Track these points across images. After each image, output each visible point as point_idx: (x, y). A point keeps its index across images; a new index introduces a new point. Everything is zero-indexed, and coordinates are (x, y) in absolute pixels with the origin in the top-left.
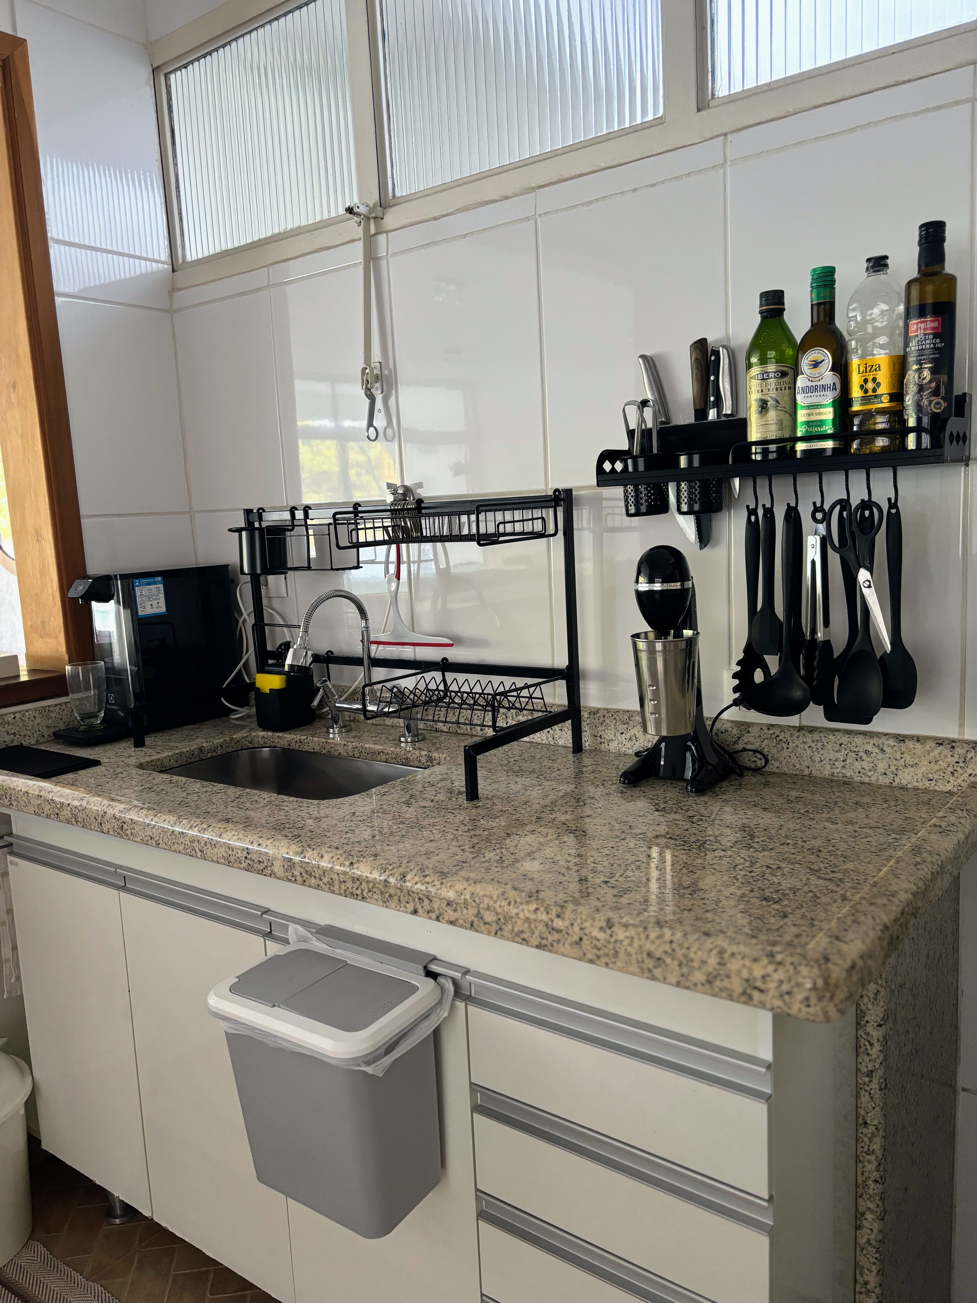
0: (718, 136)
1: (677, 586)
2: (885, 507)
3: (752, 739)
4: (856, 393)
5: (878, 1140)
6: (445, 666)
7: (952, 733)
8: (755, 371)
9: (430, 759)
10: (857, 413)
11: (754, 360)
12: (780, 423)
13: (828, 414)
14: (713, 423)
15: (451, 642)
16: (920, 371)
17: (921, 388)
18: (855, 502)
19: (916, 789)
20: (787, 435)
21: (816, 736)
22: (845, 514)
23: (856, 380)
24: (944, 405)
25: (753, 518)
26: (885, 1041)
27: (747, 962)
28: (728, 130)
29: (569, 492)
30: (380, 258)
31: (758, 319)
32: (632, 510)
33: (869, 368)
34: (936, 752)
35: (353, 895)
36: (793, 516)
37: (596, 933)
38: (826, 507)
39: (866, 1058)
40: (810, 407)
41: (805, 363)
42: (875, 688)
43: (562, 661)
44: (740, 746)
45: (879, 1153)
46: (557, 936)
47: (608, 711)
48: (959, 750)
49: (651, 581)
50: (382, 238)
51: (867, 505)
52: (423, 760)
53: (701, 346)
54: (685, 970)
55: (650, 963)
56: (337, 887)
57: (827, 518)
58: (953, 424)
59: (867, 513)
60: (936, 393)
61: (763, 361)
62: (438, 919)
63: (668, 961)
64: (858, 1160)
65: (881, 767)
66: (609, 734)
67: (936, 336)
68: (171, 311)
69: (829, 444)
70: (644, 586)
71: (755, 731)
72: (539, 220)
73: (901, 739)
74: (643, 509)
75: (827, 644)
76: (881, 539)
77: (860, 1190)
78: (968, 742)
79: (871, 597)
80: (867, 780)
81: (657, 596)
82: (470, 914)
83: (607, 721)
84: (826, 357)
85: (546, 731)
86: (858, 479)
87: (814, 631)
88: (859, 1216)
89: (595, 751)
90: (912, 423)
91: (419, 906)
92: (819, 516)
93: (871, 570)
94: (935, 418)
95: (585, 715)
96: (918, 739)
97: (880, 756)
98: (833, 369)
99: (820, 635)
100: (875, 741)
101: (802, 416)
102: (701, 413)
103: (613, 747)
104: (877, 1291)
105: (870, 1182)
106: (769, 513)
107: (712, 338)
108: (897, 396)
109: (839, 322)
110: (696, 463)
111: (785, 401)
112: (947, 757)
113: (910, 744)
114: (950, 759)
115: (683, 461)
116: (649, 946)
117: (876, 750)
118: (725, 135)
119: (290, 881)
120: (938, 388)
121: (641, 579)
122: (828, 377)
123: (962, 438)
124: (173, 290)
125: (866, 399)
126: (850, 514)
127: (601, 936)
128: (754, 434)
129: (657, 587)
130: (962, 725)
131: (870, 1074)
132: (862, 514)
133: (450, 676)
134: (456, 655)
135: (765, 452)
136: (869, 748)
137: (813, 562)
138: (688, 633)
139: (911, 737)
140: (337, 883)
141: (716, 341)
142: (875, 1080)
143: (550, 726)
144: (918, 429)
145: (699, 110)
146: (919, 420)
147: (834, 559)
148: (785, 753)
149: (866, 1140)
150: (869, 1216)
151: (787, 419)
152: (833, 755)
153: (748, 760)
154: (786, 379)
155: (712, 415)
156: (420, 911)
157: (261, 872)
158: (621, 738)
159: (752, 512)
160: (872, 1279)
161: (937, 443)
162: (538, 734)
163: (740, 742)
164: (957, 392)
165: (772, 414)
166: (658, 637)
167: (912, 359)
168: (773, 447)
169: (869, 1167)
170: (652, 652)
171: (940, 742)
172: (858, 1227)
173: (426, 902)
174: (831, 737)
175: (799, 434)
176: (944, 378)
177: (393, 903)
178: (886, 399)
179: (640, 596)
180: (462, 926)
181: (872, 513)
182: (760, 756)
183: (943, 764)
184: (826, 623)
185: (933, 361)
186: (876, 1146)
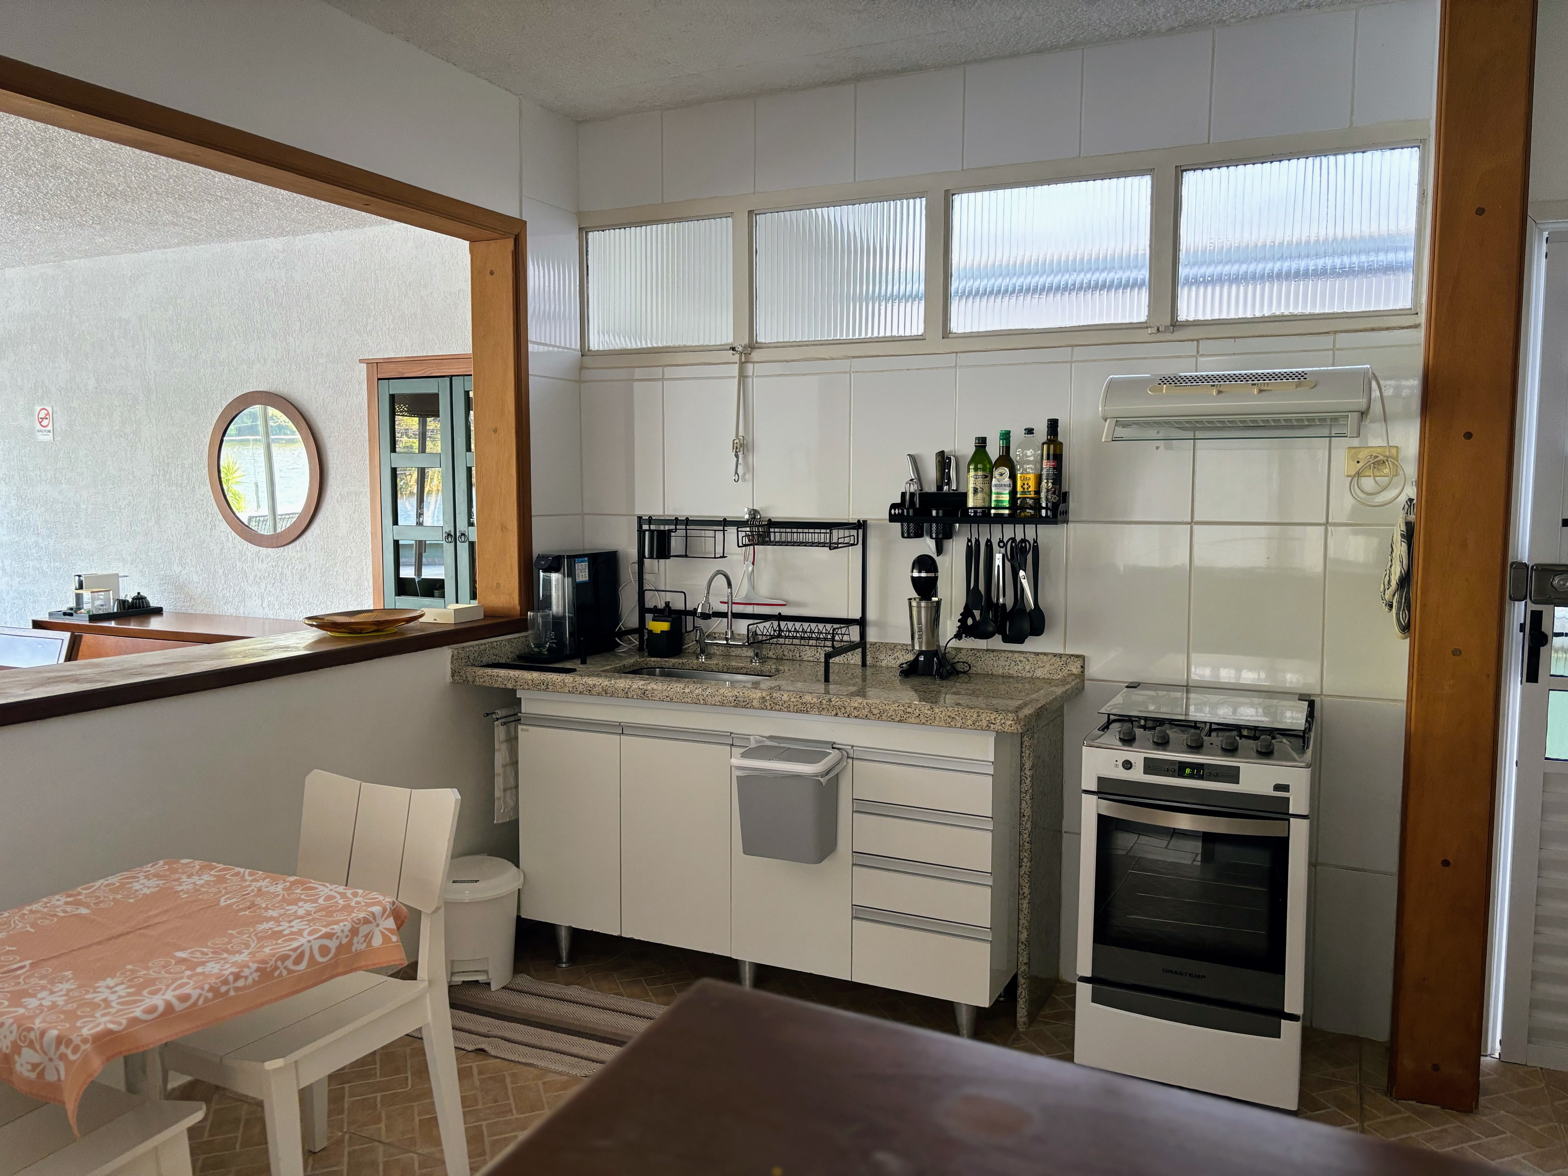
0: (953, 353)
1: (932, 575)
2: (1032, 542)
3: (962, 656)
4: (1019, 489)
5: (1029, 823)
6: (780, 618)
7: (1060, 651)
8: (972, 473)
9: (778, 670)
10: (1019, 498)
11: (972, 467)
12: (984, 499)
13: (1006, 498)
14: (946, 494)
15: (785, 603)
16: (1047, 483)
17: (1048, 491)
18: (1018, 539)
19: (1044, 679)
20: (987, 505)
21: (995, 654)
22: (1013, 544)
23: (1019, 483)
24: (1057, 498)
25: (970, 544)
26: (1032, 777)
27: (988, 714)
28: (959, 351)
29: (865, 522)
30: (747, 377)
31: (974, 449)
32: (906, 535)
33: (1025, 479)
34: (1053, 660)
35: (801, 711)
36: (989, 545)
37: (926, 711)
38: (1005, 541)
39: (1025, 785)
40: (998, 493)
41: (996, 473)
42: (1027, 626)
43: (857, 615)
44: (956, 660)
45: (1030, 829)
46: (908, 715)
47: (882, 643)
48: (1064, 659)
49: (920, 572)
50: (750, 366)
51: (1024, 541)
52: (773, 671)
53: (941, 454)
54: (964, 721)
55: (949, 720)
56: (792, 708)
57: (1005, 545)
58: (1062, 507)
59: (1023, 545)
60: (1054, 493)
61: (976, 469)
62: (848, 716)
63: (957, 718)
64: (1020, 834)
65: (1027, 668)
66: (882, 657)
67: (1054, 468)
68: (580, 381)
69: (1007, 512)
70: (916, 574)
71: (964, 652)
72: (852, 375)
73: (1037, 654)
74: (912, 535)
75: (1004, 605)
76: (1030, 557)
77: (1021, 848)
78: (1068, 655)
79: (1025, 583)
80: (1020, 675)
81: (923, 580)
82: (865, 712)
83: (881, 649)
84: (1006, 471)
85: (843, 656)
86: (1019, 528)
87: (998, 599)
88: (1021, 860)
89: (873, 666)
90: (1044, 505)
91: (839, 711)
92: (1002, 544)
93: (1025, 571)
94: (1053, 503)
95: (868, 646)
96: (1045, 654)
97: (1027, 663)
98: (1009, 478)
99: (1001, 600)
100: (1024, 655)
101: (994, 497)
102: (940, 488)
103: (884, 663)
104: (1029, 897)
105: (1025, 843)
106: (977, 541)
107: (947, 450)
108: (1038, 492)
109: (1012, 455)
110: (941, 514)
111: (986, 489)
112: (1059, 662)
113: (1041, 657)
114: (1059, 663)
115: (934, 513)
116: (949, 713)
117: (1025, 660)
118: (957, 353)
119: (763, 709)
120: (1055, 491)
121: (914, 571)
122: (1006, 480)
123: (1066, 512)
124: (582, 368)
125: (1023, 492)
126: (1016, 544)
127: (929, 712)
128: (970, 504)
129: (923, 575)
130: (1065, 647)
131: (1026, 792)
132: (1021, 545)
133: (783, 624)
134: (786, 611)
135: (975, 512)
136: (1022, 659)
137: (999, 566)
138: (934, 599)
139: (1042, 653)
140: (792, 707)
141: (949, 452)
142: (1028, 795)
143: (846, 653)
144: (1047, 508)
145: (943, 338)
146: (1047, 504)
147: (1008, 564)
148: (980, 663)
149: (1024, 823)
150: (1025, 860)
151: (987, 498)
152: (1004, 663)
153: (960, 667)
154: (987, 479)
155: (946, 488)
156: (839, 714)
157: (745, 707)
158: (889, 659)
159: (969, 540)
160: (1026, 891)
161: (1055, 515)
162: (837, 658)
163: (956, 658)
164: (1063, 490)
165: (980, 495)
166: (921, 600)
167: (1044, 477)
168: (979, 510)
169: (1026, 836)
170: (919, 607)
171: (1055, 655)
172: (1020, 867)
173: (843, 709)
174: (1003, 654)
175: (993, 506)
176: (1058, 487)
177: (824, 713)
178: (1032, 493)
179: (914, 579)
180: (861, 718)
181: (1026, 545)
182: (966, 665)
183: (1056, 666)
184: (1004, 596)
185: (1053, 479)
186: (1029, 826)
